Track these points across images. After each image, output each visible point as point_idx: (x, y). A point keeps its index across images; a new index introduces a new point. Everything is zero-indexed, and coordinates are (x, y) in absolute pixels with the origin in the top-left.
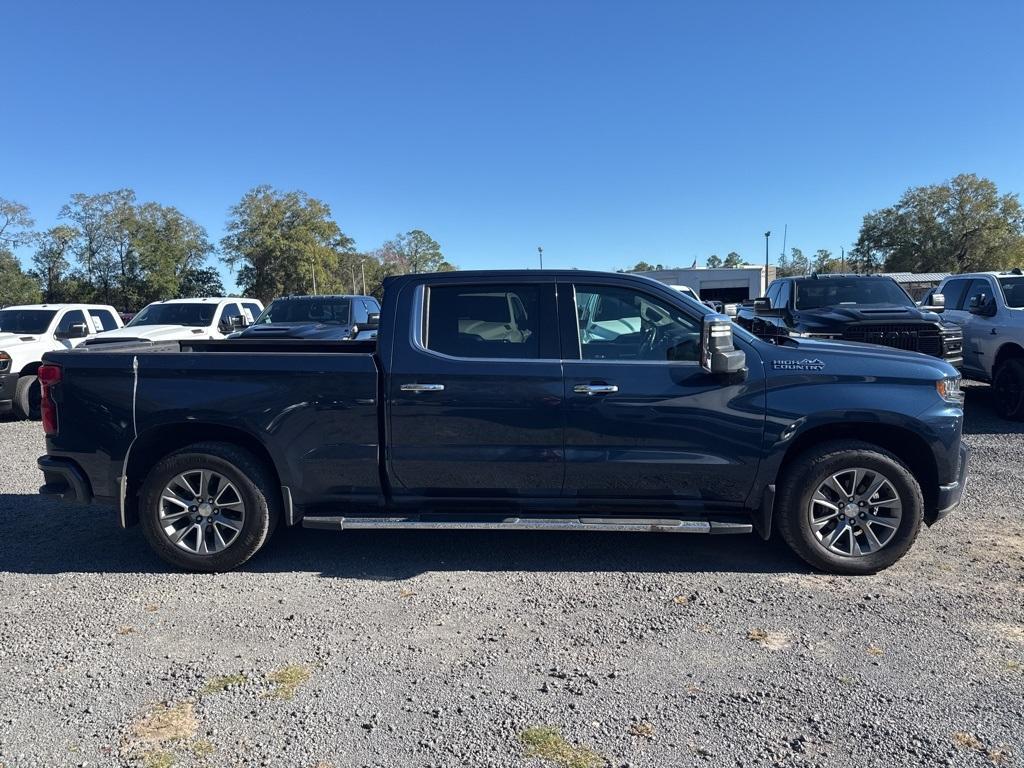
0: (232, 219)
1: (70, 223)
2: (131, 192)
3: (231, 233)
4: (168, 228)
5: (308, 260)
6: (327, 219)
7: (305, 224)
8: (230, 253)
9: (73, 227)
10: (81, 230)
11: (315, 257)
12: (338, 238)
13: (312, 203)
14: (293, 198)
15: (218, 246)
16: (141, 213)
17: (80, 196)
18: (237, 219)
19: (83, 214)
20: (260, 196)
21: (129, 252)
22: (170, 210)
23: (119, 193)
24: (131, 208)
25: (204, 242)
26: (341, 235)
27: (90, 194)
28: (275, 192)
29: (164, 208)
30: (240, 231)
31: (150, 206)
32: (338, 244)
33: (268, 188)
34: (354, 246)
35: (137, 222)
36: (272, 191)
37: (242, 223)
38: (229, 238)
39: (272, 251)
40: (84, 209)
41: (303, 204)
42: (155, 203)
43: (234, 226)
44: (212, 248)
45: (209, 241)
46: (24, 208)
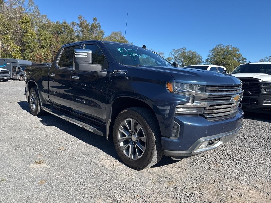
0: (209, 54)
1: (171, 56)
2: (185, 48)
3: (208, 58)
4: (192, 57)
5: (229, 65)
6: (238, 53)
7: (230, 55)
8: (207, 63)
9: (171, 57)
10: (173, 58)
11: (231, 64)
12: (241, 58)
13: (234, 48)
14: (228, 47)
15: (205, 61)
16: (187, 53)
17: (174, 50)
18: (211, 54)
19: (174, 54)
20: (219, 47)
21: (183, 63)
22: (194, 52)
23: (183, 49)
24: (185, 52)
25: (201, 60)
26: (242, 57)
27: (176, 49)
28: (223, 46)
29: (193, 52)
30: (211, 57)
31: (190, 51)
32: (241, 60)
33: (221, 45)
34: (246, 61)
35: (185, 56)
36: (222, 45)
37: (212, 55)
38: (208, 59)
39: (219, 62)
40: (175, 53)
41: (230, 49)
42: (191, 51)
43: (210, 56)
44: (203, 62)
45: (203, 60)
46: (163, 53)
